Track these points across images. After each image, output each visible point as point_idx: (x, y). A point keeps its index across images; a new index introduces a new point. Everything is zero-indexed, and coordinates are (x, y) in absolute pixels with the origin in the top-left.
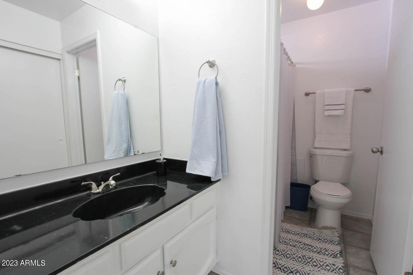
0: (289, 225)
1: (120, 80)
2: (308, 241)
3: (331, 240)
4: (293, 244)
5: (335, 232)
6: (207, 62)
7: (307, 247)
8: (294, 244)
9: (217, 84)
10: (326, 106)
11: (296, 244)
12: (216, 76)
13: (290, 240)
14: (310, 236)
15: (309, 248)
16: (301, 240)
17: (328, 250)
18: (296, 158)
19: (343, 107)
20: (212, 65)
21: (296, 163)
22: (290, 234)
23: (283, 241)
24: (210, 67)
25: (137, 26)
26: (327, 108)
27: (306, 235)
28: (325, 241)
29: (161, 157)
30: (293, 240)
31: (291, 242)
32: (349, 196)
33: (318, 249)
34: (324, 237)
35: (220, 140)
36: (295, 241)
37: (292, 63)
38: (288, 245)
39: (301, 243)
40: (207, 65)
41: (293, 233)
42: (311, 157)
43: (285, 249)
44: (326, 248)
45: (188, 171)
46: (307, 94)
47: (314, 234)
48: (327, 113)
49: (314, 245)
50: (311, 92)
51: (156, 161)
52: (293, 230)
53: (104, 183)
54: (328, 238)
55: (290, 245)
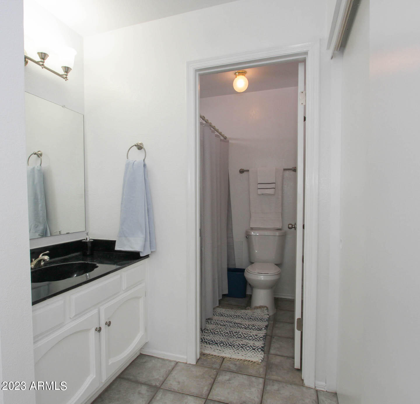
0: (224, 310)
1: (35, 154)
2: (238, 321)
3: (261, 319)
4: (223, 324)
5: (265, 310)
6: (136, 146)
7: (236, 325)
8: (225, 324)
9: (145, 165)
10: (259, 185)
11: (227, 323)
12: (144, 158)
13: (222, 321)
14: (242, 317)
15: (239, 325)
16: (232, 320)
17: (255, 326)
18: (233, 240)
19: (273, 186)
20: (140, 147)
21: (233, 245)
22: (223, 317)
23: (214, 322)
24: (139, 149)
25: (65, 106)
26: (260, 186)
27: (239, 316)
28: (256, 319)
29: (87, 236)
30: (224, 321)
31: (222, 322)
32: (277, 273)
33: (246, 326)
34: (256, 316)
35: (148, 218)
36: (226, 321)
37: (225, 138)
38: (218, 325)
39: (232, 322)
40: (135, 147)
41: (226, 315)
42: (247, 238)
43: (215, 328)
44: (254, 324)
45: (117, 248)
46: (242, 171)
47: (247, 315)
48: (260, 192)
49: (243, 323)
50: (245, 169)
51: (82, 241)
52: (227, 313)
53: (35, 260)
54: (259, 318)
55: (221, 325)
